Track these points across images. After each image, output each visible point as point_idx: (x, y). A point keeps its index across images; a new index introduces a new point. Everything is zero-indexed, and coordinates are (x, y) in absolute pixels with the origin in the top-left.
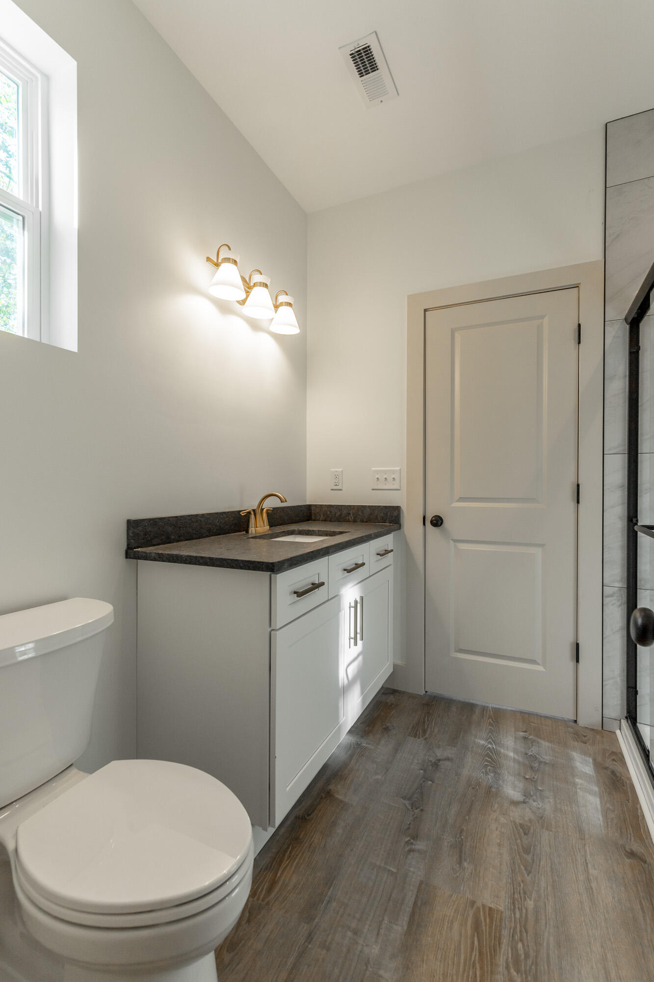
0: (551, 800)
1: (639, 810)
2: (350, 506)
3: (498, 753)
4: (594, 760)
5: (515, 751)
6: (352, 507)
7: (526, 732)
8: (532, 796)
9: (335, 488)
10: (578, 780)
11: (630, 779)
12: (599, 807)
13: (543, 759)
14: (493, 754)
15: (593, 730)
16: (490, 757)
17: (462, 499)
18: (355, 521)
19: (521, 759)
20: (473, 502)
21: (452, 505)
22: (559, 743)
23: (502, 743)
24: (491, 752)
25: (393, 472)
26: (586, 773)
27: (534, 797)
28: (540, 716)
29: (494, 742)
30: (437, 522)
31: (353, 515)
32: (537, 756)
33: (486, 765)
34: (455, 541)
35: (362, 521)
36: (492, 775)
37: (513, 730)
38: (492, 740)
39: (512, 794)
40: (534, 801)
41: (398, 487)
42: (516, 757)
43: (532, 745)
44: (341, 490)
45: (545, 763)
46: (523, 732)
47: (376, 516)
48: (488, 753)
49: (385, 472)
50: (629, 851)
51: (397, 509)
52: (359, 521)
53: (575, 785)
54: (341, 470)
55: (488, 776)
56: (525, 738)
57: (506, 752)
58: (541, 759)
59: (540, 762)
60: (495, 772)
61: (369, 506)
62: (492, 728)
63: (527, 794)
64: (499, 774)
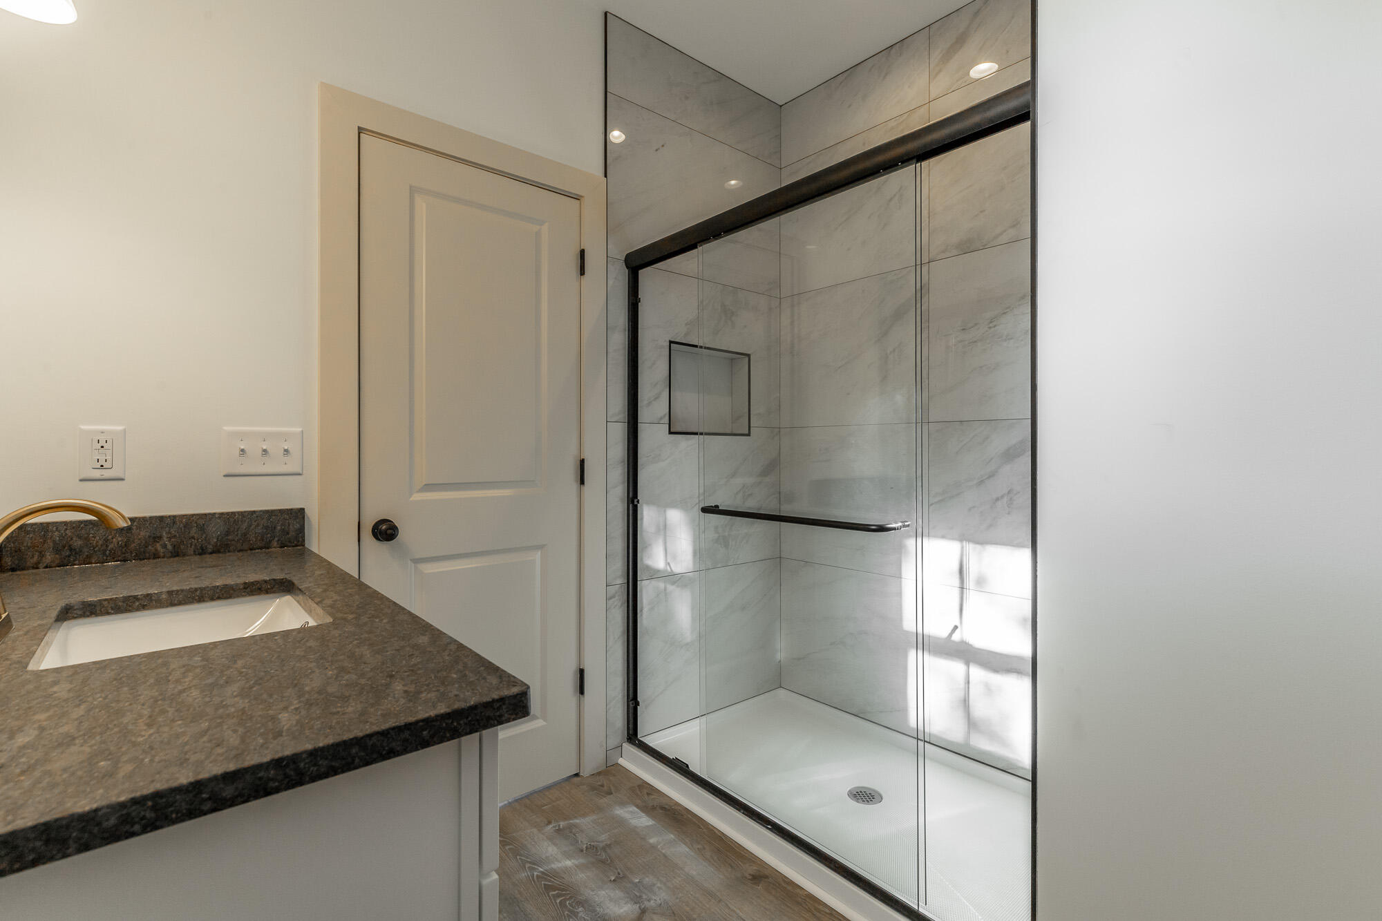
0: (659, 885)
1: (715, 830)
2: (161, 518)
3: (554, 874)
4: (637, 806)
5: (568, 856)
6: (168, 521)
7: (550, 823)
8: (640, 897)
9: (97, 474)
10: (652, 841)
11: (677, 804)
12: (693, 854)
13: (602, 842)
14: (550, 881)
15: (599, 773)
16: (554, 889)
17: (428, 487)
18: (176, 553)
19: (582, 861)
20: (446, 490)
21: (411, 499)
22: (594, 812)
23: (544, 857)
24: (546, 880)
25: (285, 437)
26: (647, 826)
27: (644, 897)
28: (540, 791)
29: (534, 864)
30: (385, 532)
31: (170, 539)
32: (592, 844)
33: (560, 902)
34: (417, 561)
35: (202, 552)
36: (581, 909)
37: (535, 830)
38: (530, 863)
39: (624, 914)
40: (649, 901)
41: (297, 469)
42: (576, 862)
43: (574, 834)
44: (123, 479)
45: (609, 846)
46: (547, 825)
47: (245, 535)
48: (544, 884)
49: (265, 437)
50: (750, 877)
51: (299, 515)
52: (191, 551)
53: (653, 847)
54: (120, 428)
55: (580, 915)
56: (559, 831)
57: (560, 865)
58: (601, 845)
59: (604, 849)
60: (580, 903)
61: (222, 514)
62: (511, 847)
63: (637, 900)
64: (586, 901)
